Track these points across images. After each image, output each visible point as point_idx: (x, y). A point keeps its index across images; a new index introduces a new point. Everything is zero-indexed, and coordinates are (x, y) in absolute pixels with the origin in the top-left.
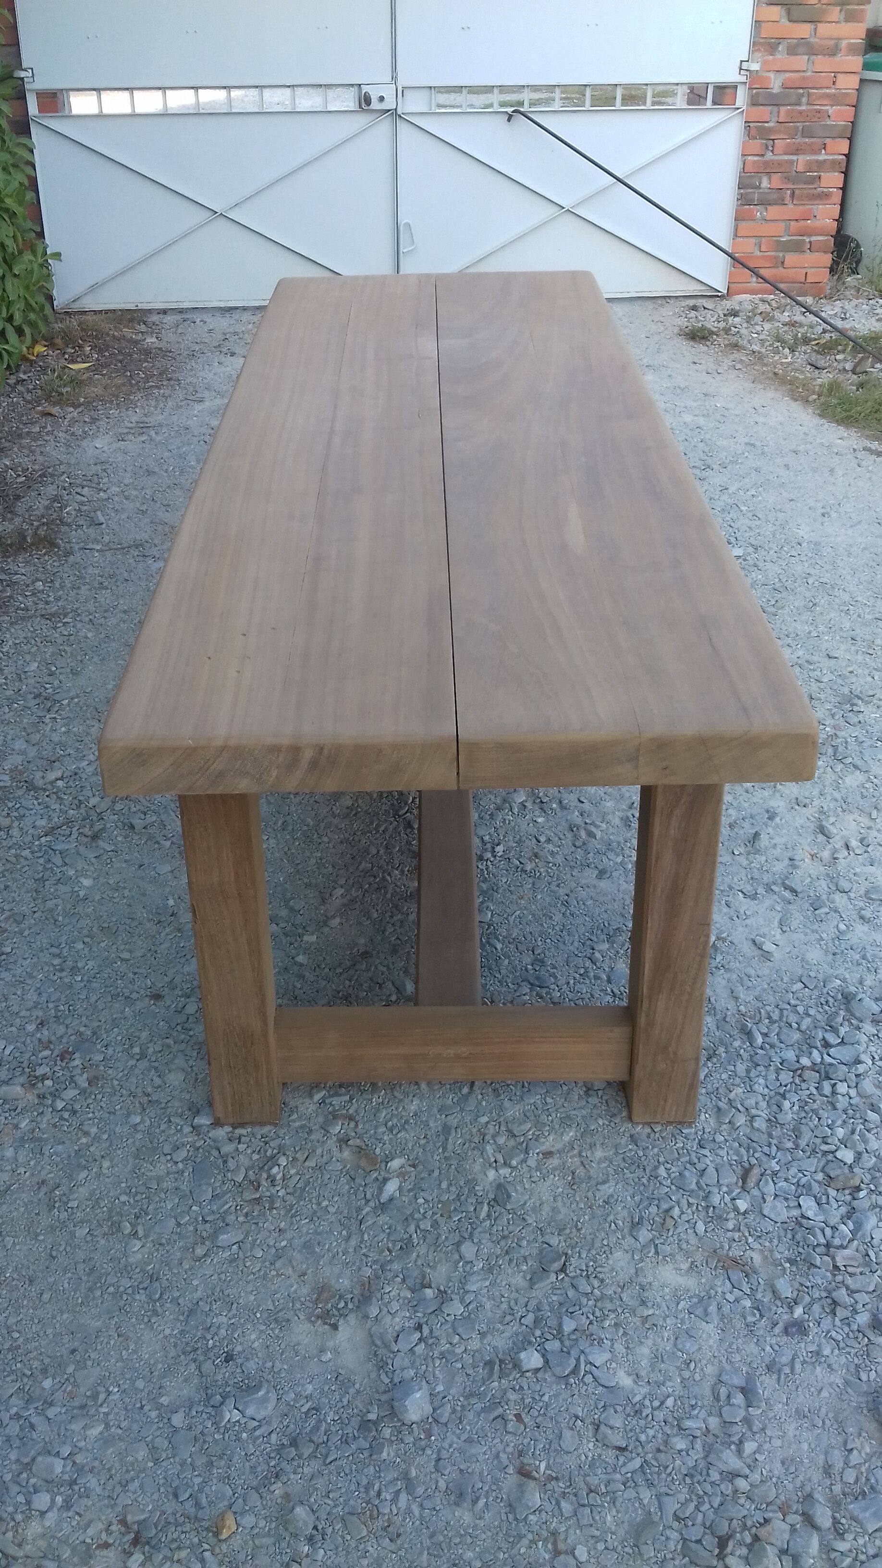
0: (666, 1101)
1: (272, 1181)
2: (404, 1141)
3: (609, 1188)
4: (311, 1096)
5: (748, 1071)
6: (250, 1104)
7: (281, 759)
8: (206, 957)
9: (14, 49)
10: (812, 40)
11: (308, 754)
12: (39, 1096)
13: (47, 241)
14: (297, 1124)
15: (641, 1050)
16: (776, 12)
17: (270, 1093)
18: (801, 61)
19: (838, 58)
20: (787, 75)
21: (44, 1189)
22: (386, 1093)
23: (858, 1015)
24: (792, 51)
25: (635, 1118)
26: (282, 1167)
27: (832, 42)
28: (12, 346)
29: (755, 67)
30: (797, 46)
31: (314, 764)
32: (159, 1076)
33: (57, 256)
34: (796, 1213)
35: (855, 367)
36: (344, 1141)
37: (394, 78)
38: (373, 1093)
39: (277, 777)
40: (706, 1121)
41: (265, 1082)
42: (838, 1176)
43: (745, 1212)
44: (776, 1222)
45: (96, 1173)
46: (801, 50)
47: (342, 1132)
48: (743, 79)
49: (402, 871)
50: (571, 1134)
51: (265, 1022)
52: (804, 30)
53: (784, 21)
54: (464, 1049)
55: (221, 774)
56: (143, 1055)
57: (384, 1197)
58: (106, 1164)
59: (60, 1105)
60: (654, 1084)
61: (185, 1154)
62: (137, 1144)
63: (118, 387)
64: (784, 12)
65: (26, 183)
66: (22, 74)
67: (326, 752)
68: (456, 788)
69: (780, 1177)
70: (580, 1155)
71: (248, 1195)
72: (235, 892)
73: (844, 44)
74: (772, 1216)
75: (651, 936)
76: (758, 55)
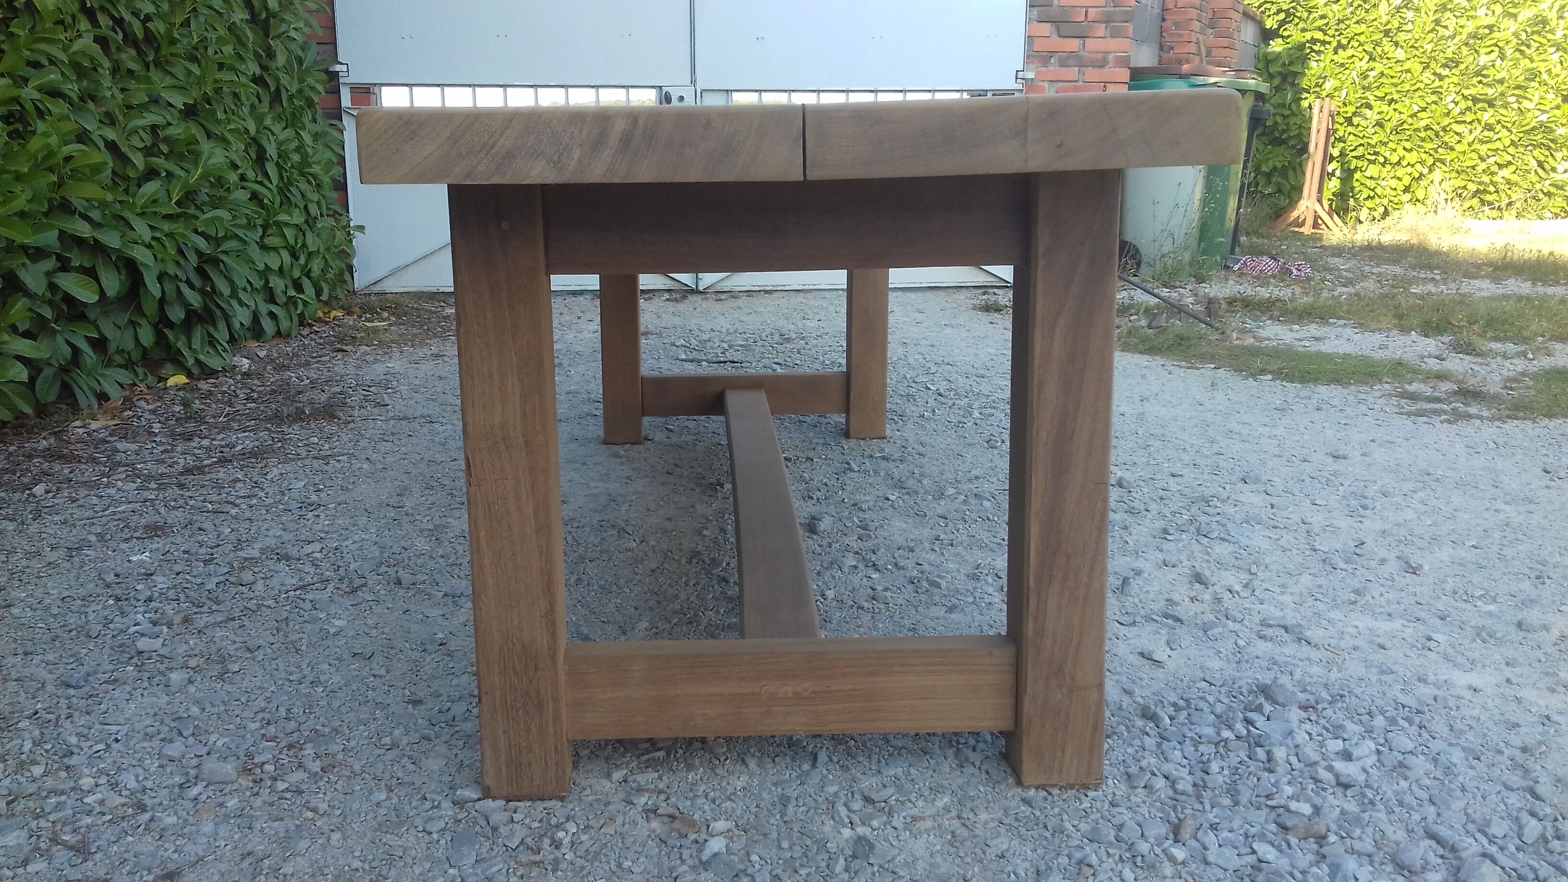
0: (1063, 752)
1: (557, 845)
2: (729, 810)
3: (1002, 843)
4: (608, 776)
5: (1159, 745)
6: (530, 765)
7: (585, 132)
8: (482, 534)
9: (331, 47)
10: (1082, 53)
11: (620, 126)
12: (255, 781)
13: (351, 216)
14: (591, 798)
15: (1031, 672)
16: (1046, 29)
17: (556, 748)
18: (1072, 72)
19: (1106, 70)
20: (1061, 84)
21: (248, 860)
22: (705, 772)
23: (1280, 701)
24: (1063, 63)
25: (1027, 779)
26: (570, 834)
27: (1100, 56)
28: (307, 296)
29: (1030, 75)
30: (1067, 58)
31: (626, 140)
32: (414, 763)
33: (361, 228)
34: (1251, 859)
35: (1150, 323)
36: (651, 812)
37: (693, 82)
38: (688, 771)
39: (580, 161)
40: (1114, 786)
41: (551, 730)
42: (1296, 826)
43: (1183, 863)
44: (1225, 870)
45: (321, 845)
46: (1071, 62)
47: (650, 803)
48: (1020, 87)
49: (717, 612)
50: (946, 800)
51: (553, 635)
52: (1073, 45)
53: (1055, 37)
54: (806, 685)
55: (509, 155)
56: (393, 746)
57: (706, 855)
58: (336, 836)
59: (281, 786)
60: (1048, 724)
61: (442, 824)
62: (379, 819)
63: (414, 335)
64: (1054, 29)
65: (335, 160)
66: (338, 68)
67: (641, 122)
68: (802, 178)
69: (1222, 829)
70: (959, 817)
71: (524, 857)
72: (521, 439)
73: (1111, 57)
74: (1220, 862)
75: (1036, 503)
76: (1032, 66)
